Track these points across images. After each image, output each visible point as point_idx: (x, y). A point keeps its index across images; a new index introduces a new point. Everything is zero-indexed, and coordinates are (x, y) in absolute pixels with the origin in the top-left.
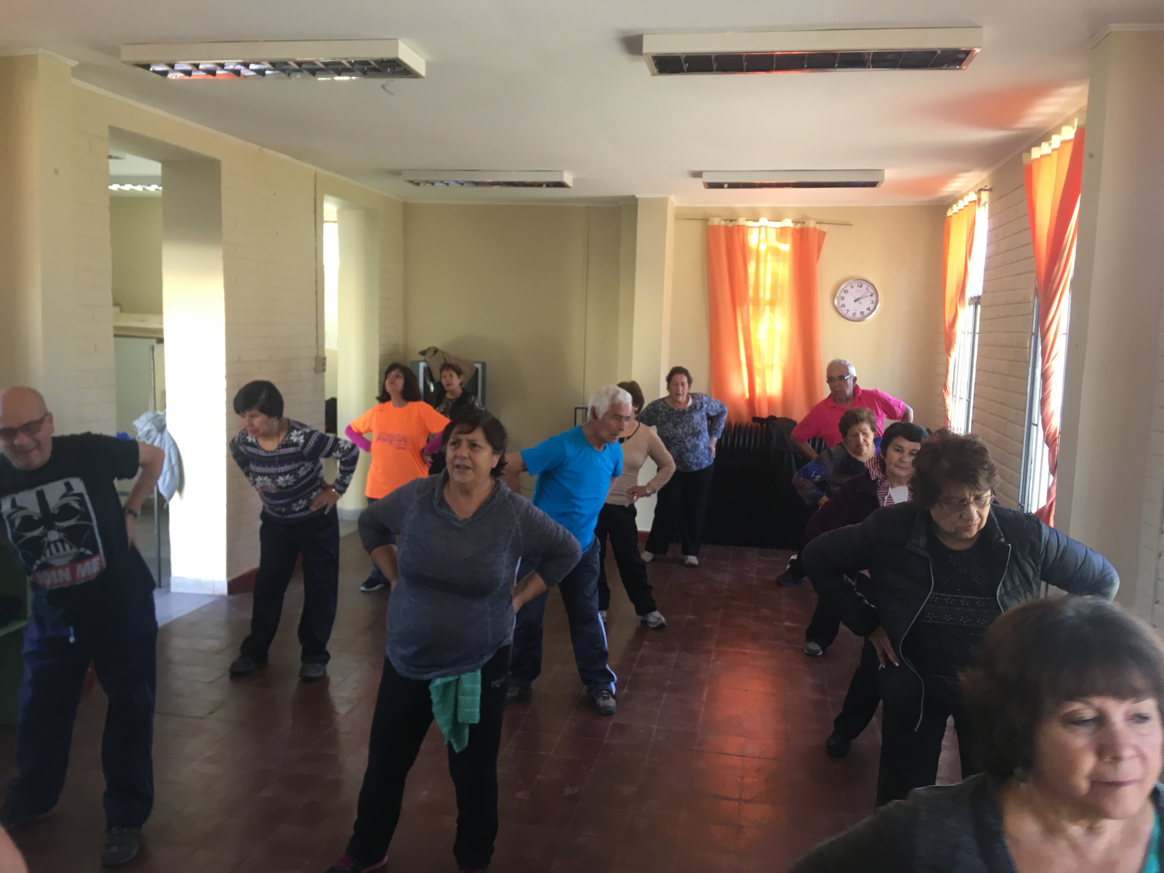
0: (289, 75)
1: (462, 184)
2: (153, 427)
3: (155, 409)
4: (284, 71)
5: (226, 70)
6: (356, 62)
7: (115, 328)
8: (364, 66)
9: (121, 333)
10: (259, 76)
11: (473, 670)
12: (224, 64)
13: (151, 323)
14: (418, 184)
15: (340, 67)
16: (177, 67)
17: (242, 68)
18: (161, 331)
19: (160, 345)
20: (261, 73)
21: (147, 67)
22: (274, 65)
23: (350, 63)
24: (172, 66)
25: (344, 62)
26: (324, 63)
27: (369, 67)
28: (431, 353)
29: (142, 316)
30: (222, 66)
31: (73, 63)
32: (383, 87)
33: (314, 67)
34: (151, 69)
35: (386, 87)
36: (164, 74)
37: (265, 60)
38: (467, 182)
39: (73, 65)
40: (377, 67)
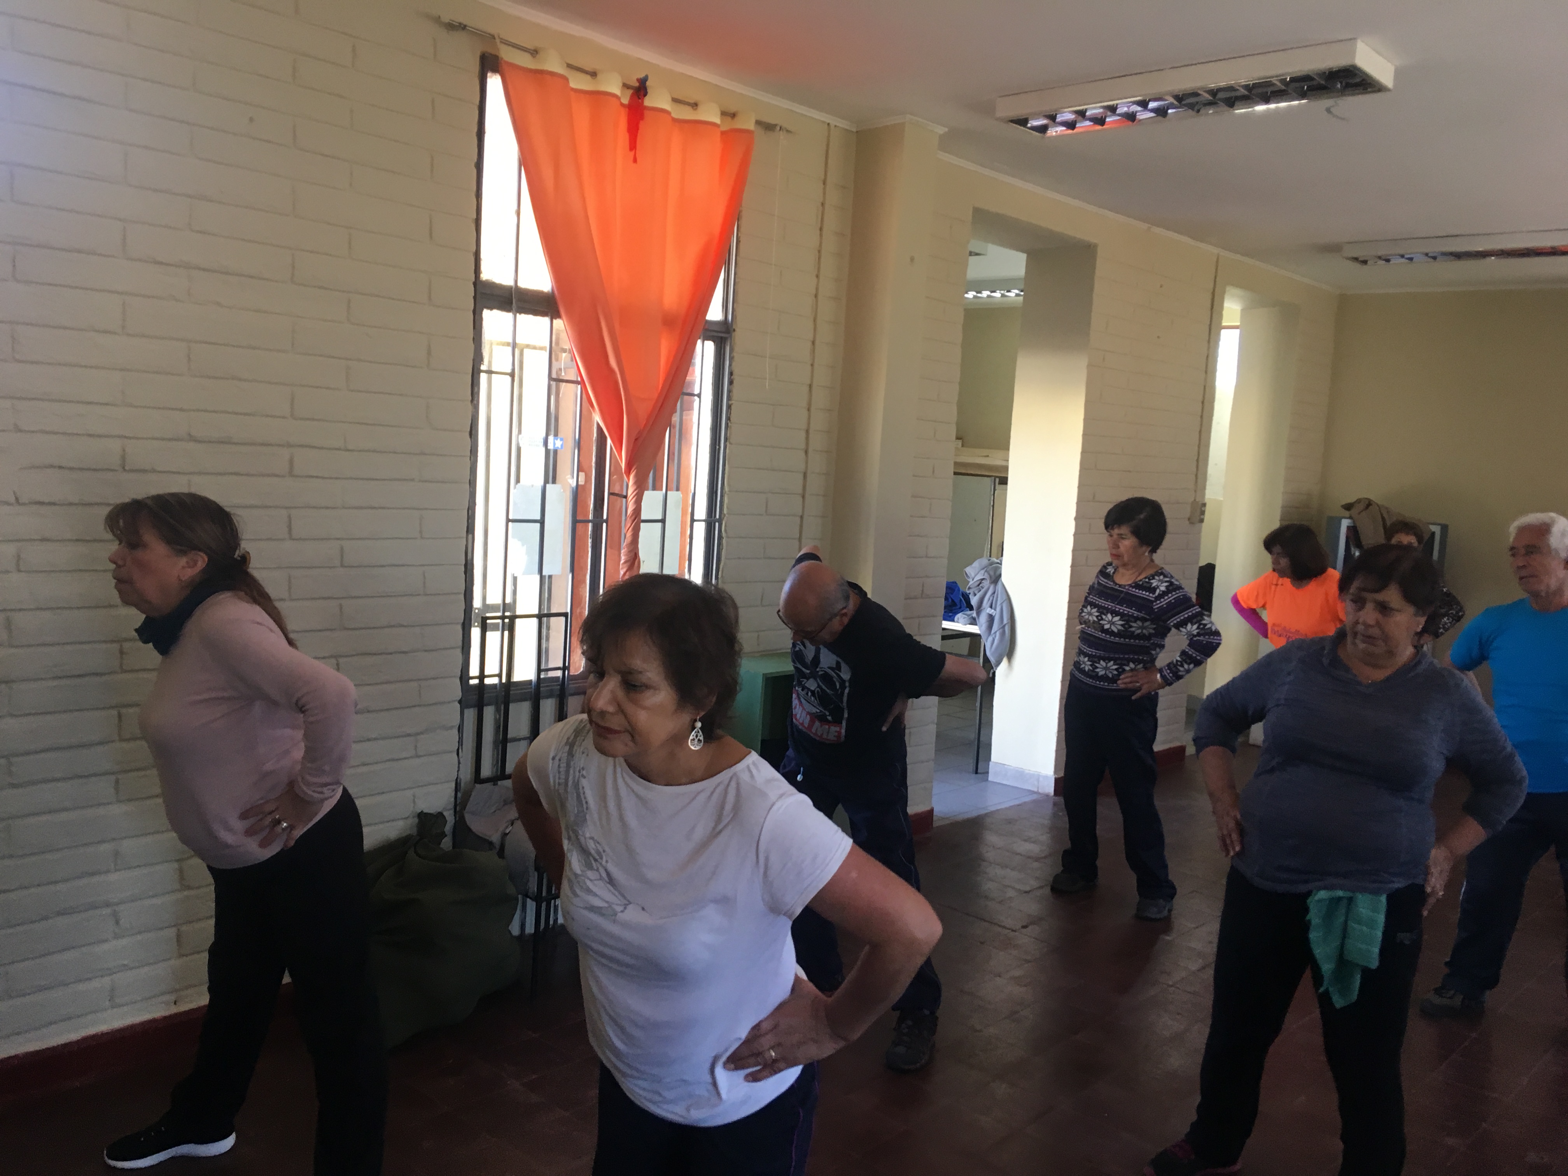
0: (1198, 111)
1: (1434, 258)
2: (986, 576)
3: (990, 556)
4: (1191, 106)
5: (1119, 115)
6: (1293, 80)
7: (956, 464)
8: (1303, 84)
9: (961, 471)
10: (1160, 118)
11: (1376, 892)
12: (1117, 105)
13: (994, 460)
14: (1365, 262)
15: (1269, 90)
16: (1059, 119)
17: (1139, 108)
18: (1006, 469)
19: (1003, 486)
20: (1161, 112)
21: (1023, 122)
22: (1180, 99)
23: (1283, 81)
24: (1053, 118)
25: (1274, 81)
26: (1246, 87)
27: (1310, 83)
28: (1362, 506)
29: (985, 452)
30: (1113, 109)
31: (941, 130)
32: (1328, 110)
33: (1233, 94)
34: (1029, 125)
35: (1332, 110)
36: (1043, 129)
37: (1167, 94)
38: (1444, 254)
39: (942, 132)
40: (1323, 82)
